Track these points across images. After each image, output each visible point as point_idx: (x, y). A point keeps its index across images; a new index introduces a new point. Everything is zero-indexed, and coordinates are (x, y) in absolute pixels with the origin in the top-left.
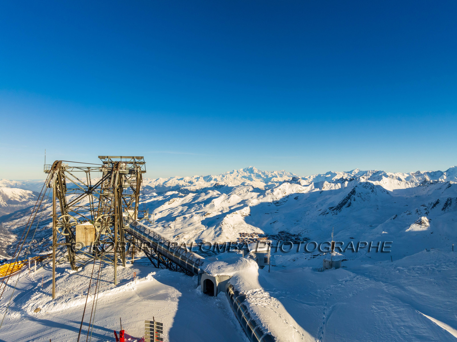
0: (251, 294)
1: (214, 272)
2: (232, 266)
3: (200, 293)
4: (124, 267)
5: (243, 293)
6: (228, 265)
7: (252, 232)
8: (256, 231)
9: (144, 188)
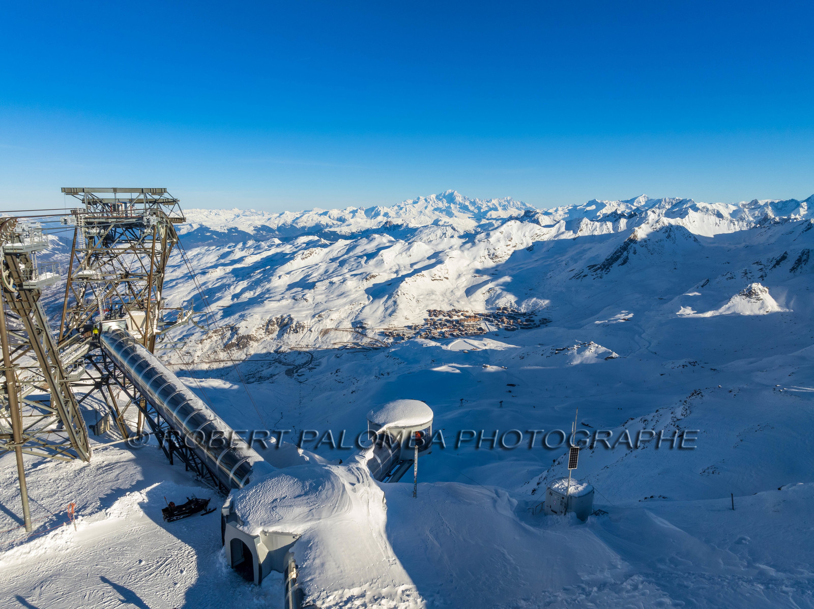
1: (257, 522)
2: (305, 501)
3: (223, 569)
4: (86, 463)
5: (314, 601)
6: (297, 499)
7: (451, 308)
8: (458, 307)
9: (257, 229)
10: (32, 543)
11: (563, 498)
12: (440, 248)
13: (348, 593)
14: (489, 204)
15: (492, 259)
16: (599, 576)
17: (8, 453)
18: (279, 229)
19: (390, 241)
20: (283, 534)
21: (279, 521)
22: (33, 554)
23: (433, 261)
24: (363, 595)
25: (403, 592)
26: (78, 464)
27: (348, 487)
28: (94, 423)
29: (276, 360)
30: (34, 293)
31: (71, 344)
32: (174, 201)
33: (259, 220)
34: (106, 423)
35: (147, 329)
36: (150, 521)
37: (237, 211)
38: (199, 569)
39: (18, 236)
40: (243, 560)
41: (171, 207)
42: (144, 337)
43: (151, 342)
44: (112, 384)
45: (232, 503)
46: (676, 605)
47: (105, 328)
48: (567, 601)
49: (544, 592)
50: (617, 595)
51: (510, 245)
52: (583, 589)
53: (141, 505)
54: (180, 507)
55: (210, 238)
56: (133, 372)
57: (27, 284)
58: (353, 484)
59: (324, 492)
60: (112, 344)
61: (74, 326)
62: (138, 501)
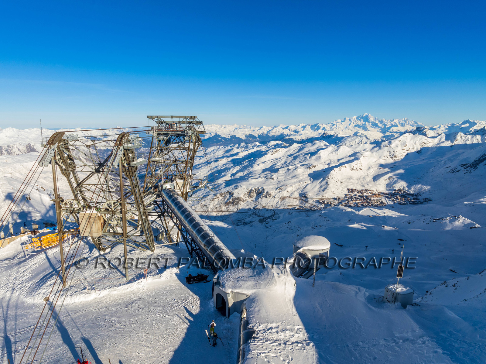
0: (262, 332)
1: (229, 286)
2: (254, 279)
3: (212, 308)
4: (152, 253)
5: (253, 327)
6: (250, 278)
7: (362, 188)
8: (367, 187)
9: (247, 137)
10: (129, 285)
11: (394, 294)
12: (357, 150)
13: (270, 325)
14: (392, 122)
15: (392, 158)
16: (405, 335)
17: (119, 244)
18: (259, 136)
19: (326, 145)
20: (241, 293)
21: (239, 287)
22: (129, 290)
23: (353, 158)
24: (277, 328)
25: (298, 329)
26: (149, 252)
27: (276, 275)
28: (156, 235)
29: (253, 213)
30: (135, 168)
31: (148, 195)
32: (200, 123)
33: (248, 131)
34: (162, 236)
35: (184, 189)
36: (180, 282)
37: (236, 126)
38: (200, 307)
39: (130, 141)
40: (222, 306)
41: (199, 125)
42: (182, 193)
43: (186, 196)
44: (166, 216)
45: (218, 277)
46: (444, 353)
47: (164, 187)
48: (384, 345)
49: (373, 339)
50: (412, 345)
51: (405, 149)
52: (395, 341)
53: (176, 274)
54: (194, 277)
55: (220, 141)
56: (176, 210)
57: (132, 164)
58: (279, 274)
59: (263, 276)
60: (167, 196)
61: (149, 186)
62: (175, 272)
